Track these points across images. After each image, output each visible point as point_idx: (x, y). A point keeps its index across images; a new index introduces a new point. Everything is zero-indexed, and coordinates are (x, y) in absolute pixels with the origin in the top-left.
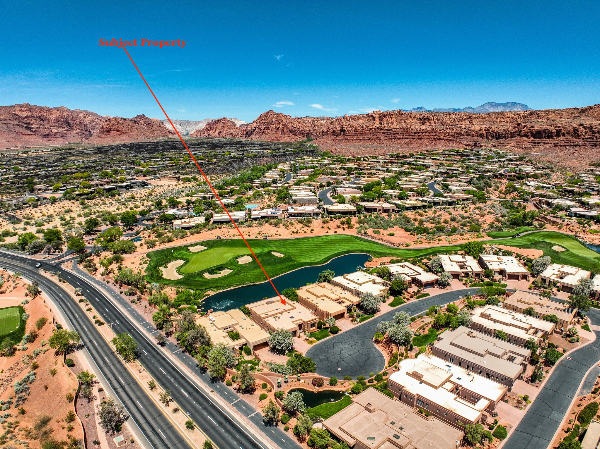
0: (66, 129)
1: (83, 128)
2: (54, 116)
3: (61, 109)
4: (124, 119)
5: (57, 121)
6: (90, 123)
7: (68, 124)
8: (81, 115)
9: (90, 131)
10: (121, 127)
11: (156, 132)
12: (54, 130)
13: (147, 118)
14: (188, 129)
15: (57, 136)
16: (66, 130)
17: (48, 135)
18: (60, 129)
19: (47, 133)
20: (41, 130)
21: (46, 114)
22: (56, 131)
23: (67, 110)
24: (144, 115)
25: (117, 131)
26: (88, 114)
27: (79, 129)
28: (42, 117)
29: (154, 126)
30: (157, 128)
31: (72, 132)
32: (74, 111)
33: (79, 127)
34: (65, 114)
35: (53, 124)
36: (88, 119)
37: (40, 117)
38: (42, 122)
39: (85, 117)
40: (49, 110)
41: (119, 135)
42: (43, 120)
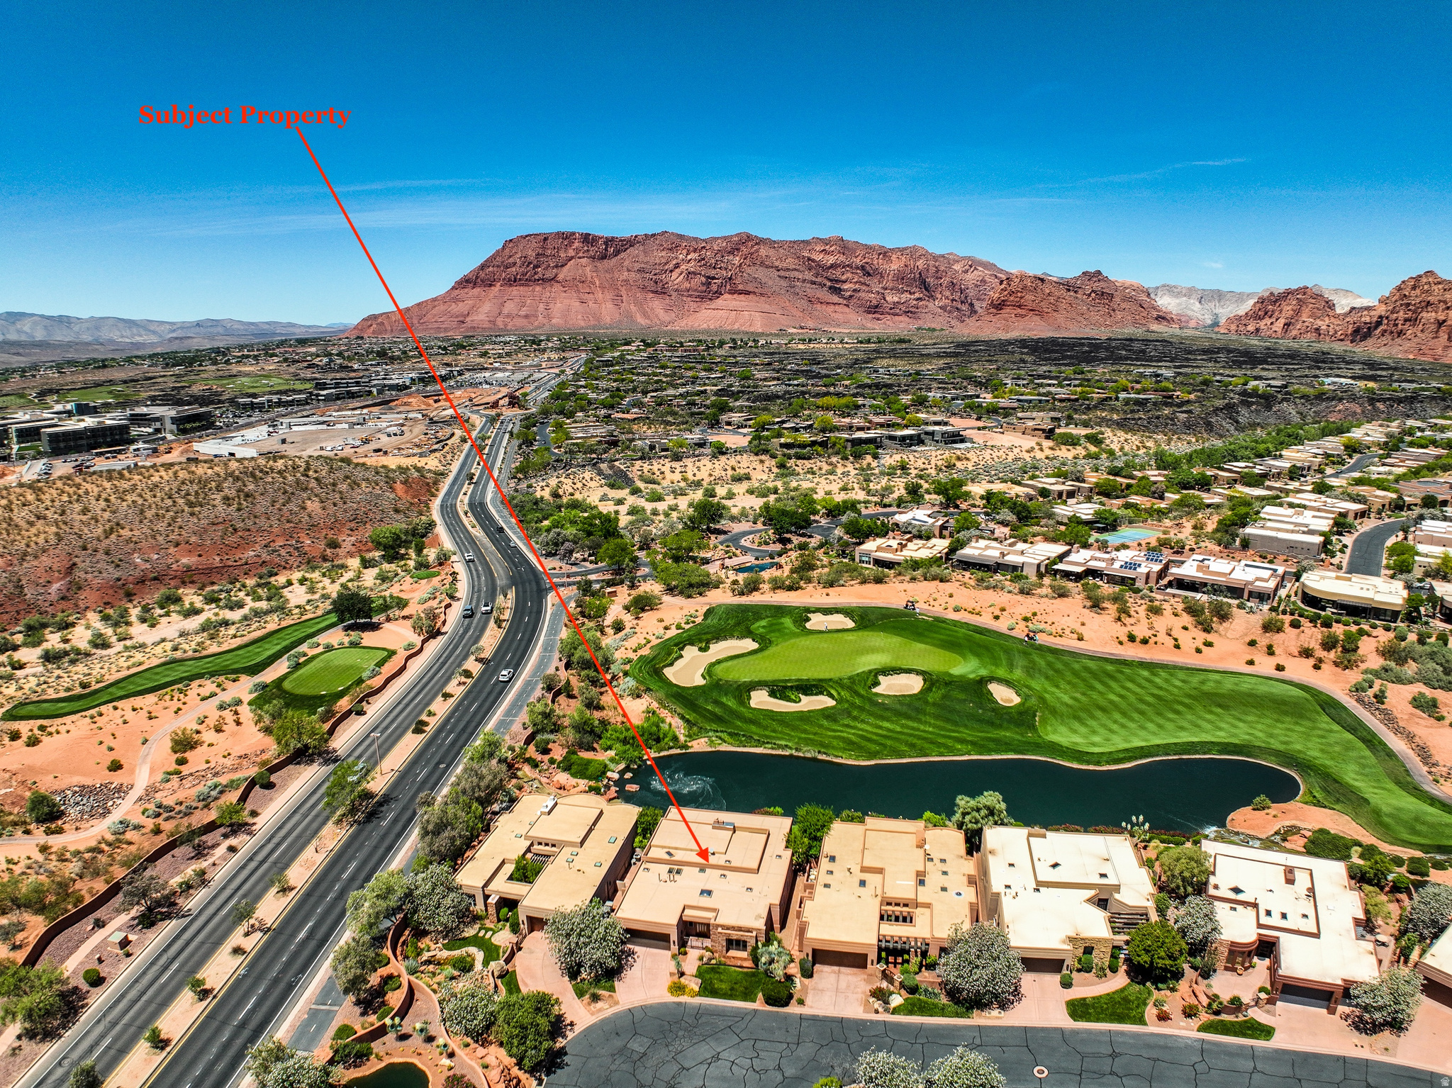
0: (917, 295)
1: (957, 296)
2: (894, 266)
3: (912, 252)
4: (1042, 280)
5: (900, 277)
6: (977, 286)
7: (925, 286)
8: (957, 267)
9: (972, 305)
10: (1029, 297)
11: (1119, 315)
12: (892, 298)
13: (1106, 279)
14: (1218, 311)
15: (894, 310)
16: (917, 299)
17: (876, 307)
18: (905, 296)
19: (874, 302)
20: (862, 295)
21: (878, 262)
22: (896, 299)
23: (925, 254)
24: (1099, 273)
25: (1020, 307)
26: (973, 264)
27: (947, 298)
28: (868, 268)
29: (1117, 299)
30: (1123, 305)
31: (931, 305)
32: (943, 256)
33: (948, 293)
34: (920, 263)
35: (890, 285)
36: (972, 277)
37: (863, 268)
38: (867, 280)
39: (966, 272)
40: (885, 253)
41: (1022, 316)
42: (869, 275)
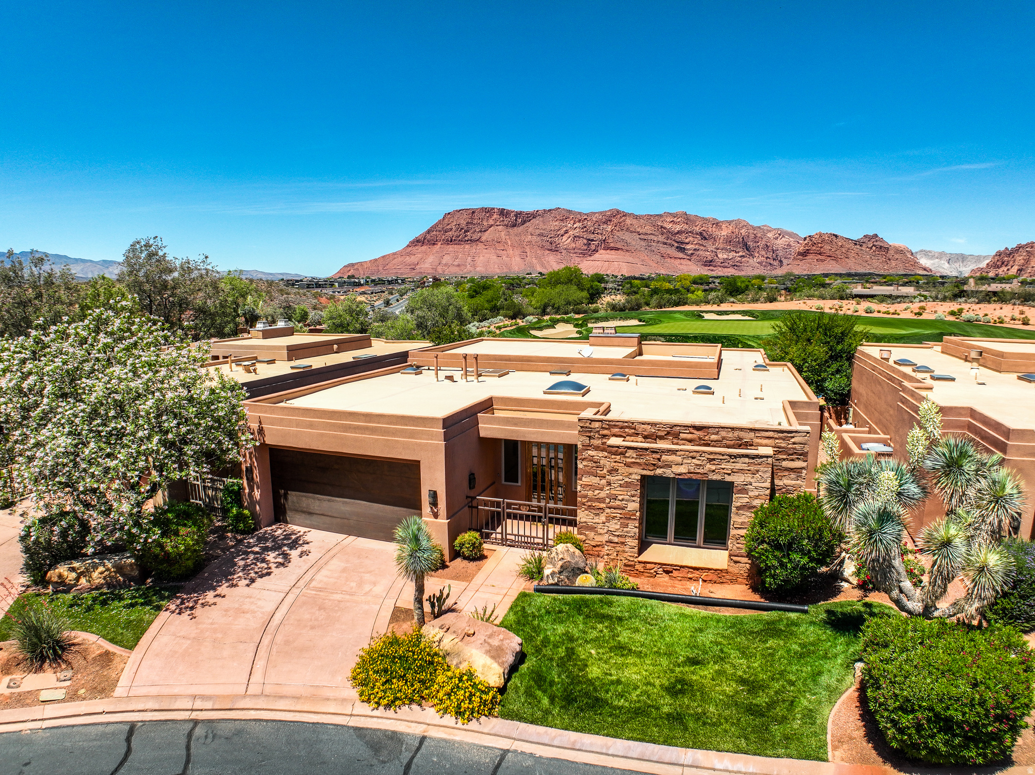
0: (741, 254)
1: (770, 255)
2: (724, 233)
3: (738, 224)
4: (836, 236)
5: (729, 241)
6: (784, 248)
7: (746, 247)
8: (770, 235)
9: (781, 261)
10: (827, 247)
11: (893, 263)
12: (722, 256)
13: (882, 240)
14: (962, 269)
15: (724, 264)
16: (741, 256)
17: (711, 261)
18: (732, 254)
19: (709, 258)
20: (701, 253)
21: (712, 230)
22: (725, 256)
23: (747, 225)
24: (876, 236)
25: (820, 254)
26: (781, 234)
27: (763, 256)
28: (705, 234)
29: (891, 252)
30: (896, 256)
31: (751, 261)
32: (759, 227)
33: (763, 253)
34: (743, 231)
35: (721, 246)
36: (781, 242)
37: (701, 234)
38: (704, 242)
39: (777, 238)
40: (717, 224)
41: (822, 261)
42: (706, 239)
